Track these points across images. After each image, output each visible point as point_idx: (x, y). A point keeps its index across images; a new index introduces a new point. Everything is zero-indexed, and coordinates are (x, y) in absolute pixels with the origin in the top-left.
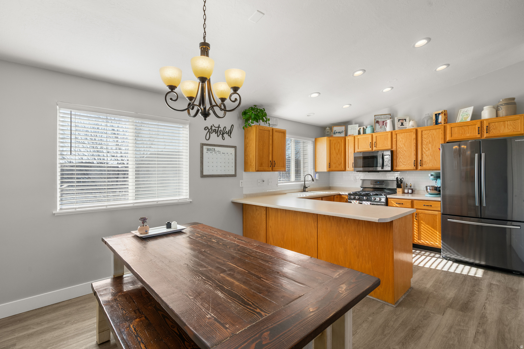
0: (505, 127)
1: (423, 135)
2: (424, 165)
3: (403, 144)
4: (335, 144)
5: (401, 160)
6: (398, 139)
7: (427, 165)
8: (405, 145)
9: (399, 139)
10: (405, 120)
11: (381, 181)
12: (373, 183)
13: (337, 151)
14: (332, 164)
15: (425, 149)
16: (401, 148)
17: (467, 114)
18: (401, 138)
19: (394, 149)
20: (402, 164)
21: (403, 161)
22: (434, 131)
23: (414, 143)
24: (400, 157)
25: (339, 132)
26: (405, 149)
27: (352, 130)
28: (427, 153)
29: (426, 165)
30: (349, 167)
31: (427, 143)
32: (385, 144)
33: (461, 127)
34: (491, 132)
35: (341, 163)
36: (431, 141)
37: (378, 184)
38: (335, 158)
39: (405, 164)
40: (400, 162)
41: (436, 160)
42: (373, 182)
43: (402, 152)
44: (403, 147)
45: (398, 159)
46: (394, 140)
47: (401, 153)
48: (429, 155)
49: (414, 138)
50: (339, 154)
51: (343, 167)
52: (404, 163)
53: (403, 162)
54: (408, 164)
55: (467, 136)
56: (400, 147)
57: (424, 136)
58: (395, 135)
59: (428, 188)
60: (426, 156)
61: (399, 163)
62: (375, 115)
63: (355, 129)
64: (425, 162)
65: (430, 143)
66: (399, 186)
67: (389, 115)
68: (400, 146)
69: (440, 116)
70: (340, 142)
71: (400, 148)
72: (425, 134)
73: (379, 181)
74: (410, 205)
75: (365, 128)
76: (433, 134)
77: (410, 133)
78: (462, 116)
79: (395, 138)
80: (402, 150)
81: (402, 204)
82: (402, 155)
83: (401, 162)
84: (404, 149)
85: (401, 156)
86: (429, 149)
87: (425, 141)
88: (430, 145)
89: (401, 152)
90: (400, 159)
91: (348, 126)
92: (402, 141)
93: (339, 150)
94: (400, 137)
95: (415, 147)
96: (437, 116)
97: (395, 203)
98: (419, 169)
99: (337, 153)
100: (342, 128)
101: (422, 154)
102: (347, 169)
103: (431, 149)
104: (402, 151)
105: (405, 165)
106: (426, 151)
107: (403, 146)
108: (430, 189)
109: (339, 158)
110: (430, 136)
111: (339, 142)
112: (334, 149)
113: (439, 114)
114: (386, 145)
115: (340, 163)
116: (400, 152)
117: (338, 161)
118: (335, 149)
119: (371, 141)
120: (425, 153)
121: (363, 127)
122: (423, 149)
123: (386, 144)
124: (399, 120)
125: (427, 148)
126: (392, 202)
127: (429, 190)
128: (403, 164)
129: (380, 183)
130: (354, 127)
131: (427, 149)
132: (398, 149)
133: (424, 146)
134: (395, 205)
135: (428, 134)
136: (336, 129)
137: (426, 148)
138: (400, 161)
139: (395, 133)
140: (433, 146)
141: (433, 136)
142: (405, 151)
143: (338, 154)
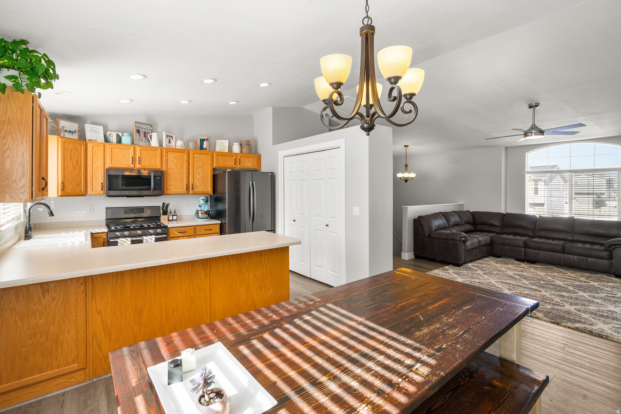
0: (248, 161)
1: (194, 158)
2: (195, 189)
3: (175, 165)
4: (71, 150)
5: (172, 182)
6: (169, 158)
7: (198, 189)
8: (176, 167)
9: (170, 158)
10: (172, 137)
11: (140, 209)
12: (127, 211)
13: (75, 163)
14: (67, 184)
15: (196, 173)
16: (172, 169)
17: (224, 145)
18: (172, 157)
19: (164, 169)
20: (173, 188)
21: (174, 184)
22: (204, 156)
23: (186, 165)
24: (171, 180)
25: (70, 132)
26: (177, 171)
27: (92, 132)
28: (198, 177)
29: (197, 189)
30: (94, 190)
31: (198, 166)
32: (153, 162)
33: (223, 157)
34: (241, 164)
35: (80, 183)
36: (201, 165)
37: (135, 213)
38: (71, 173)
39: (177, 187)
40: (172, 185)
41: (205, 185)
42: (129, 210)
43: (173, 174)
44: (174, 168)
45: (169, 182)
46: (164, 159)
47: (172, 175)
48: (199, 180)
49: (186, 160)
50: (77, 168)
51: (84, 190)
52: (175, 187)
53: (174, 185)
54: (180, 188)
55: (228, 165)
56: (172, 167)
57: (196, 160)
58: (165, 153)
59: (200, 212)
60: (197, 180)
61: (169, 186)
62: (135, 122)
63: (97, 131)
64: (196, 186)
65: (200, 167)
66: (165, 213)
67: (150, 126)
68: (171, 166)
69: (205, 143)
70: (79, 148)
71: (171, 169)
72: (196, 157)
73: (137, 209)
74: (193, 232)
75: (121, 136)
76: (203, 159)
77: (182, 153)
78: (219, 146)
79: (165, 157)
80: (173, 171)
81: (185, 232)
82: (173, 177)
83: (173, 185)
84: (175, 171)
85: (172, 179)
86: (199, 173)
87: (196, 165)
88: (200, 169)
89: (173, 173)
90: (170, 182)
91: (86, 125)
92: (174, 161)
93: (77, 161)
94: (171, 157)
95: (187, 169)
96: (202, 141)
97: (177, 232)
98: (191, 193)
99: (74, 165)
100: (74, 126)
101: (194, 178)
102: (89, 191)
103: (202, 173)
104: (173, 172)
105: (177, 189)
106: (197, 175)
107: (175, 167)
108: (201, 214)
109: (77, 175)
110: (200, 161)
111: (77, 149)
112: (69, 159)
113: (205, 140)
114: (154, 164)
115: (79, 184)
116: (172, 174)
117: (76, 179)
118: (71, 158)
119: (131, 155)
120: (196, 177)
121: (117, 133)
122: (195, 173)
123: (154, 162)
124: (167, 136)
125: (198, 172)
126: (174, 232)
127: (200, 214)
128: (174, 187)
129: (138, 211)
130: (96, 129)
131: (198, 173)
132: (169, 169)
133: (195, 170)
134: (177, 234)
135: (199, 158)
136: (63, 123)
137: (197, 172)
138: (171, 184)
139: (165, 151)
140: (203, 170)
141: (203, 161)
142: (176, 172)
143: (75, 169)
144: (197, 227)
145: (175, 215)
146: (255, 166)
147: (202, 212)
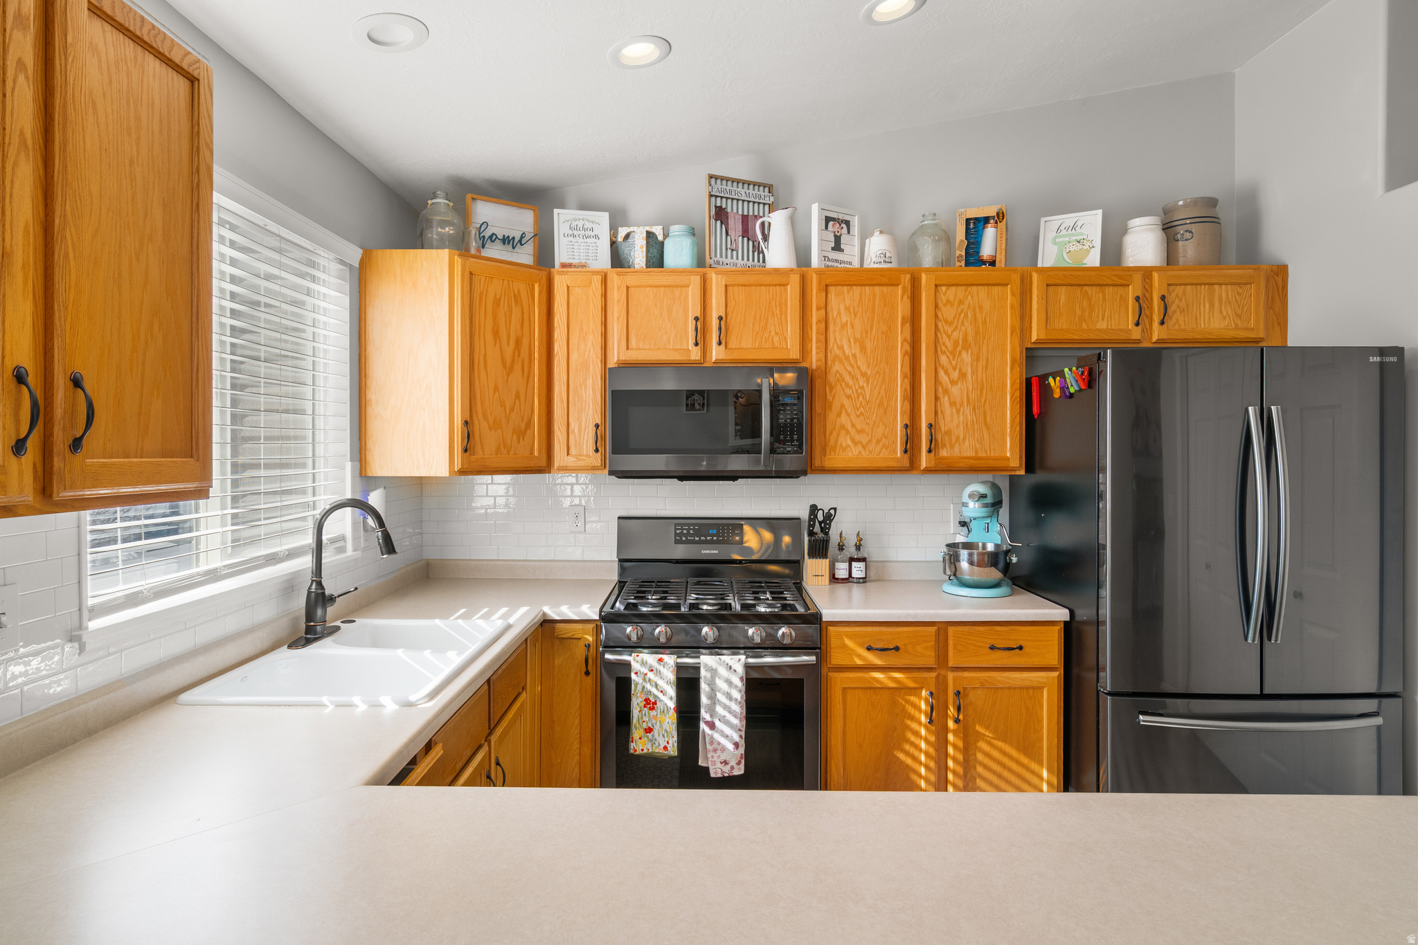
0: (1212, 305)
1: (940, 305)
2: (944, 446)
3: (856, 340)
4: (497, 303)
5: (844, 419)
6: (835, 313)
7: (956, 449)
8: (863, 349)
9: (839, 313)
10: (848, 223)
11: (729, 525)
12: (686, 535)
13: (509, 351)
14: (480, 426)
15: (946, 372)
16: (847, 358)
17: (1079, 238)
18: (847, 309)
19: (814, 361)
20: (849, 442)
21: (853, 425)
22: (983, 291)
23: (905, 340)
24: (842, 406)
25: (506, 240)
26: (864, 368)
27: (574, 236)
28: (955, 390)
29: (952, 447)
30: (573, 451)
31: (956, 343)
32: (773, 333)
33: (1078, 290)
34: (1174, 320)
35: (529, 424)
36: (970, 339)
37: (712, 542)
38: (496, 389)
39: (864, 438)
40: (843, 432)
41: (988, 428)
42: (688, 530)
43: (851, 383)
44: (854, 356)
45: (831, 416)
46: (815, 316)
47: (847, 385)
48: (962, 403)
49: (903, 318)
50: (517, 368)
51: (540, 450)
52: (857, 438)
53: (853, 432)
54: (878, 442)
55: (1100, 330)
56: (844, 352)
57: (947, 312)
58: (819, 291)
59: (964, 554)
60: (952, 404)
61: (835, 434)
62: (711, 177)
63: (590, 233)
64: (948, 433)
65: (966, 346)
66: (819, 549)
67: (767, 189)
68: (841, 348)
69: (990, 233)
70: (524, 295)
71: (841, 361)
72: (948, 301)
73: (717, 526)
74: (932, 653)
75: (660, 238)
76: (981, 308)
77: (885, 289)
78: (1055, 243)
79: (818, 309)
80: (849, 368)
81: (897, 649)
82: (849, 397)
83: (848, 432)
84: (859, 368)
85: (846, 402)
86: (963, 375)
87: (949, 337)
88: (967, 357)
89: (847, 378)
90: (839, 415)
91: (556, 211)
92: (852, 327)
93: (518, 343)
94: (842, 307)
95: (907, 358)
96: (975, 226)
97: (861, 645)
98: (924, 465)
99: (508, 360)
100: (519, 220)
101: (937, 398)
102: (559, 457)
103: (973, 373)
104: (850, 373)
105: (864, 447)
106: (953, 383)
107: (856, 349)
108: (971, 563)
109: (517, 396)
110: (966, 316)
111: (517, 298)
112: (489, 336)
113: (986, 220)
114: (776, 339)
115: (523, 427)
116: (843, 380)
117: (512, 410)
118: (496, 333)
119: (694, 310)
120: (946, 392)
121: (648, 228)
122: (942, 373)
123: (777, 334)
124: (828, 220)
125: (955, 369)
126: (848, 642)
127: (964, 565)
128: (853, 440)
129: (723, 533)
130: (588, 225)
131: (955, 375)
132: (833, 361)
133: (943, 359)
134: (859, 656)
135: (961, 302)
136: (488, 213)
137: (951, 370)
138: (843, 427)
139: (819, 283)
140: (978, 359)
141: (978, 315)
142: (864, 374)
143: (510, 371)
144: (951, 630)
145: (859, 560)
146: (1252, 324)
147: (975, 558)
